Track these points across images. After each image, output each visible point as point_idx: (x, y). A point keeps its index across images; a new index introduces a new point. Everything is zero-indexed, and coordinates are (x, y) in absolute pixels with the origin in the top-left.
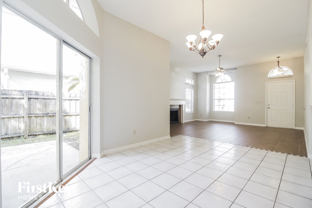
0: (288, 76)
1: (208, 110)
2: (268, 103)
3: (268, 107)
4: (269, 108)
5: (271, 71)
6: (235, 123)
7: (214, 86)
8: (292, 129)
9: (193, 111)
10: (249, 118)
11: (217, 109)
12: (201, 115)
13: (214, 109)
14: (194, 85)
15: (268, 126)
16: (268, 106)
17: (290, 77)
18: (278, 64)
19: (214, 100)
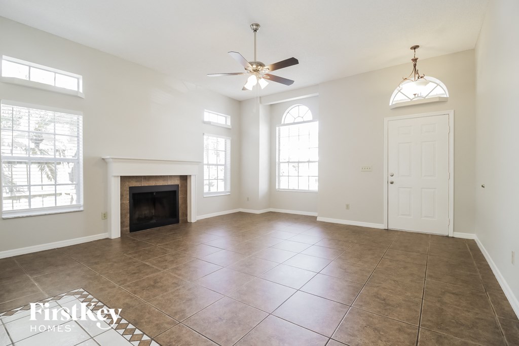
0: (438, 100)
1: (263, 186)
2: (391, 172)
3: (391, 179)
4: (392, 183)
5: (396, 91)
6: (319, 219)
7: (279, 130)
8: (447, 237)
9: (229, 189)
10: (348, 207)
11: (284, 184)
12: (248, 199)
13: (279, 185)
14: (230, 127)
15: (391, 227)
16: (390, 177)
17: (440, 102)
18: (415, 66)
19: (279, 164)
